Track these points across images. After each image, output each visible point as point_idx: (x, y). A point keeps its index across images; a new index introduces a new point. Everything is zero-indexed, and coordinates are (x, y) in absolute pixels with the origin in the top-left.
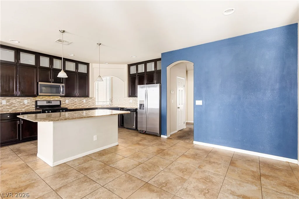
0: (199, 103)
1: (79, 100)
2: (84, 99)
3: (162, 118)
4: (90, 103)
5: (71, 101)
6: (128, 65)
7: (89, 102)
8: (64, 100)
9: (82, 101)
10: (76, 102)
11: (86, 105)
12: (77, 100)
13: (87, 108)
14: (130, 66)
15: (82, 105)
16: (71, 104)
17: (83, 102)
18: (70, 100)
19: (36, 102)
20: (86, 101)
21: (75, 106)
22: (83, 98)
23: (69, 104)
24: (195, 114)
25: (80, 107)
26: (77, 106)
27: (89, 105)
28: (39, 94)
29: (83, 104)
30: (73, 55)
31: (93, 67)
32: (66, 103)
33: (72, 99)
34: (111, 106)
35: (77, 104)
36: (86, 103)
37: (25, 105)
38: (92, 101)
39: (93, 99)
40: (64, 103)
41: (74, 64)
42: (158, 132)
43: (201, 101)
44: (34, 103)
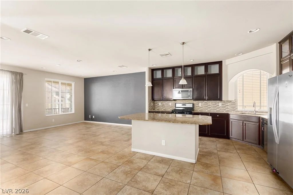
1: (213, 103)
2: (220, 103)
4: (228, 107)
5: (205, 104)
6: (279, 43)
7: (227, 105)
8: (197, 103)
9: (218, 104)
10: (209, 105)
11: (222, 110)
12: (211, 103)
13: (224, 112)
15: (218, 109)
16: (205, 107)
18: (203, 103)
20: (222, 104)
21: (209, 109)
22: (218, 101)
23: (202, 107)
25: (215, 110)
26: (210, 110)
27: (227, 110)
30: (192, 60)
31: (227, 64)
32: (199, 106)
33: (205, 102)
35: (210, 108)
36: (222, 107)
37: (170, 106)
38: (232, 105)
39: (233, 103)
40: (197, 106)
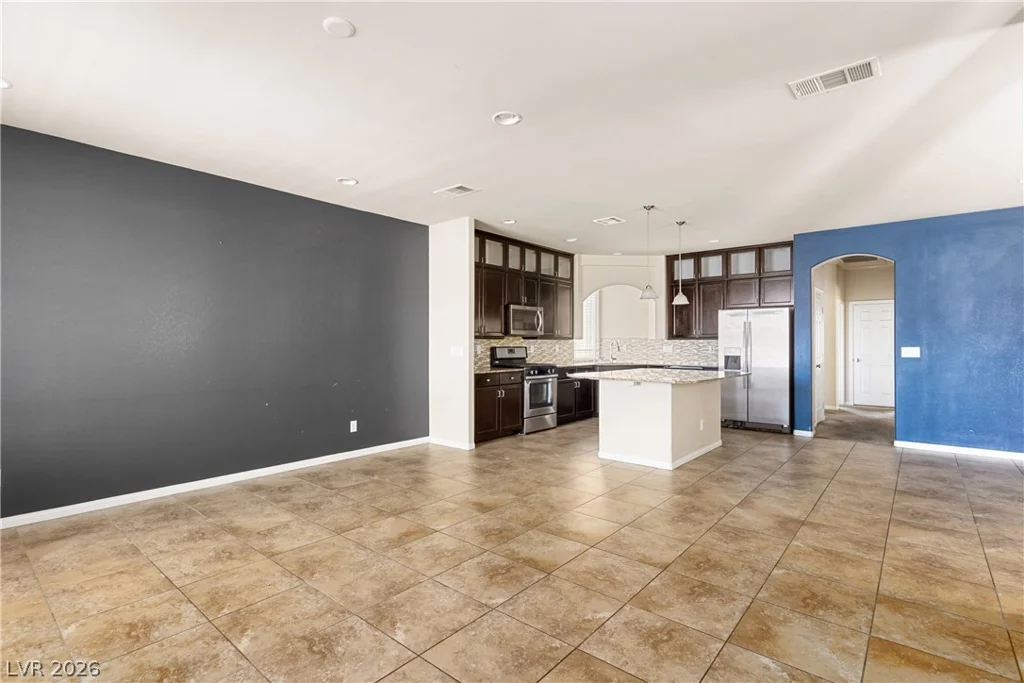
0: (911, 352)
1: (548, 346)
2: (556, 345)
3: (798, 389)
6: (667, 257)
9: (554, 347)
10: (544, 351)
12: (546, 345)
14: (671, 260)
16: (538, 354)
17: (555, 350)
18: (535, 346)
19: (493, 350)
20: (559, 348)
23: (535, 357)
24: (899, 378)
28: (512, 332)
29: (555, 356)
31: (582, 264)
33: (539, 344)
34: (615, 362)
35: (546, 356)
37: (477, 356)
41: (553, 257)
42: (784, 419)
43: (918, 349)
44: (489, 353)
